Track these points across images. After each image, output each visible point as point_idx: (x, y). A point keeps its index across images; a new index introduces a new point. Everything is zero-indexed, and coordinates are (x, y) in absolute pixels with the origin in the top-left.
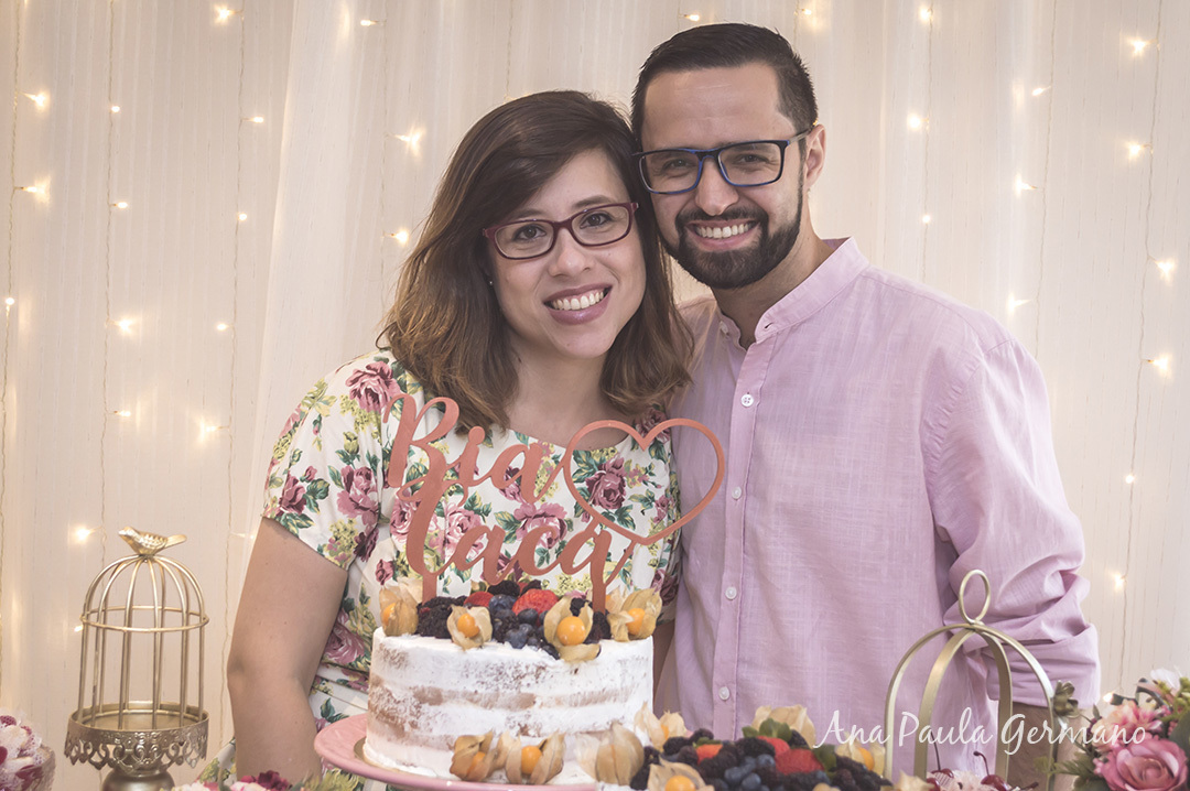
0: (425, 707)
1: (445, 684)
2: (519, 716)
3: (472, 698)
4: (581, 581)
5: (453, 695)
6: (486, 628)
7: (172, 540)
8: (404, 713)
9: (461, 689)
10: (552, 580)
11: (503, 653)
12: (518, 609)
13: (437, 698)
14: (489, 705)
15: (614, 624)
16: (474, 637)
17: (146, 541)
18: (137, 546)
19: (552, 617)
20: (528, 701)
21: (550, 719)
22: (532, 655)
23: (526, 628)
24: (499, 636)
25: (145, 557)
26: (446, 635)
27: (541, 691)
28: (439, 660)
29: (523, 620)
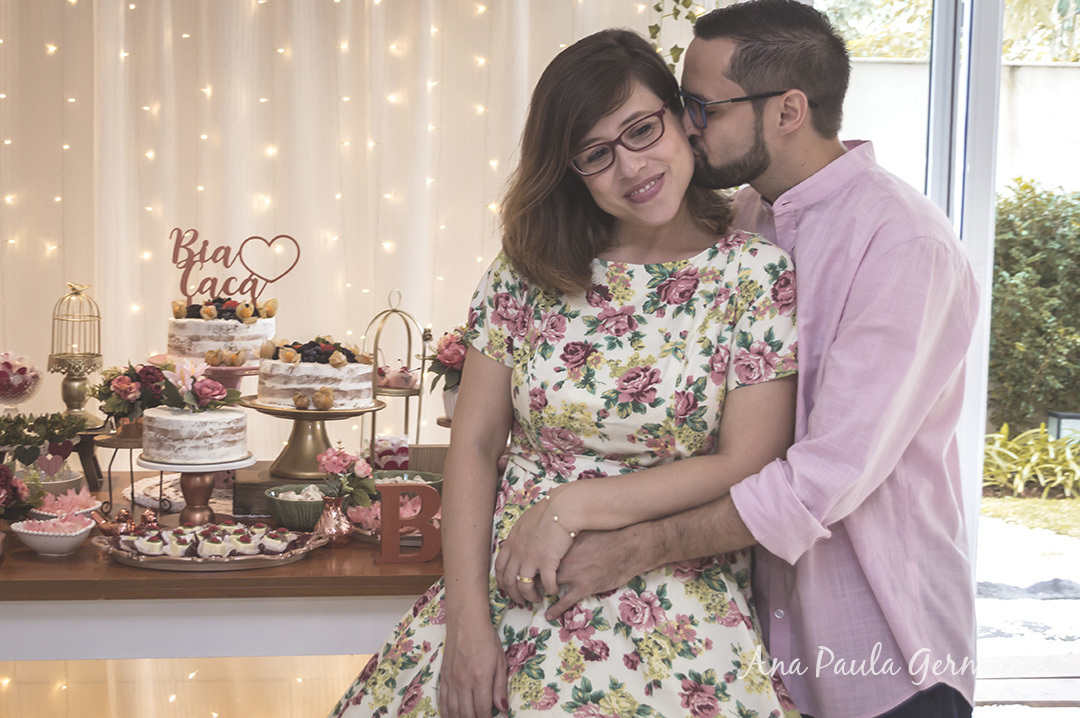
0: (193, 342)
1: (201, 334)
2: (229, 344)
3: (211, 338)
4: (247, 298)
5: (204, 337)
6: (215, 313)
7: (86, 287)
8: (185, 346)
9: (207, 335)
10: (237, 298)
11: (222, 321)
12: (224, 307)
13: (197, 339)
14: (217, 340)
15: (261, 312)
16: (211, 316)
17: (77, 287)
18: (74, 289)
19: (238, 309)
20: (232, 339)
21: (239, 344)
22: (232, 322)
23: (229, 314)
24: (219, 317)
25: (77, 293)
26: (200, 317)
27: (236, 335)
28: (198, 324)
29: (228, 311)
